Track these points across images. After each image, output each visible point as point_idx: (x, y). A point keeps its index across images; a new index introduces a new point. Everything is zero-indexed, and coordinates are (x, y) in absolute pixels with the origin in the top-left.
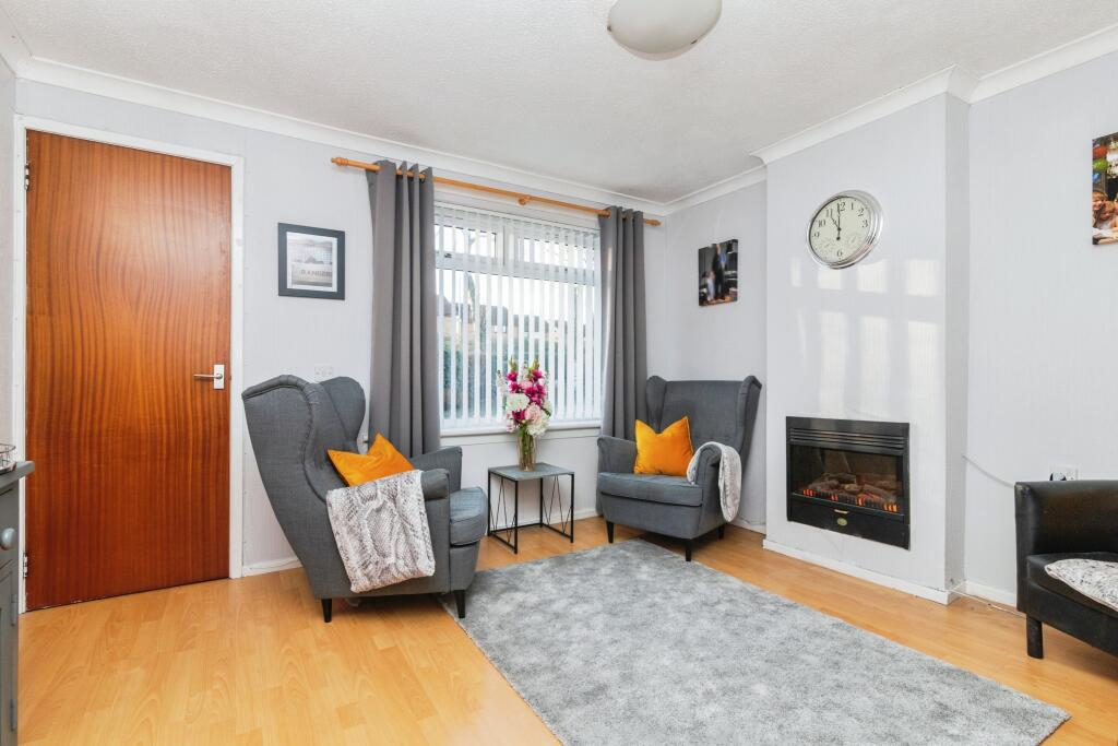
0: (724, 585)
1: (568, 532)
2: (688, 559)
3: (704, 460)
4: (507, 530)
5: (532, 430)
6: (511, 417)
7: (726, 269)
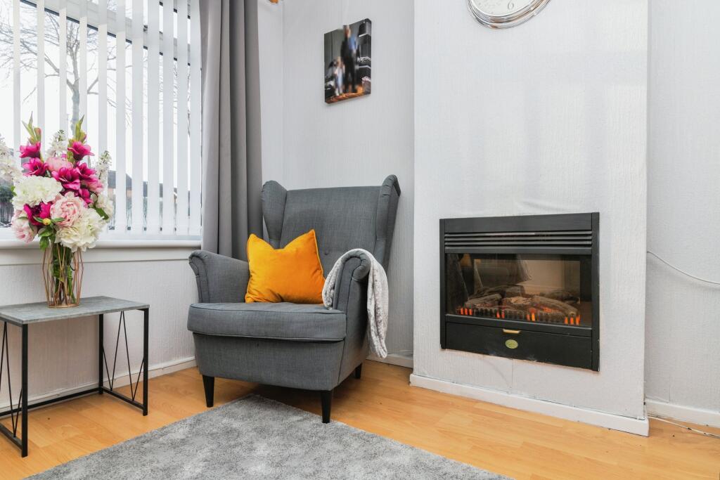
0: (388, 459)
1: (139, 399)
2: (326, 420)
3: (347, 275)
4: (12, 412)
5: (67, 239)
6: (24, 214)
7: (358, 55)
